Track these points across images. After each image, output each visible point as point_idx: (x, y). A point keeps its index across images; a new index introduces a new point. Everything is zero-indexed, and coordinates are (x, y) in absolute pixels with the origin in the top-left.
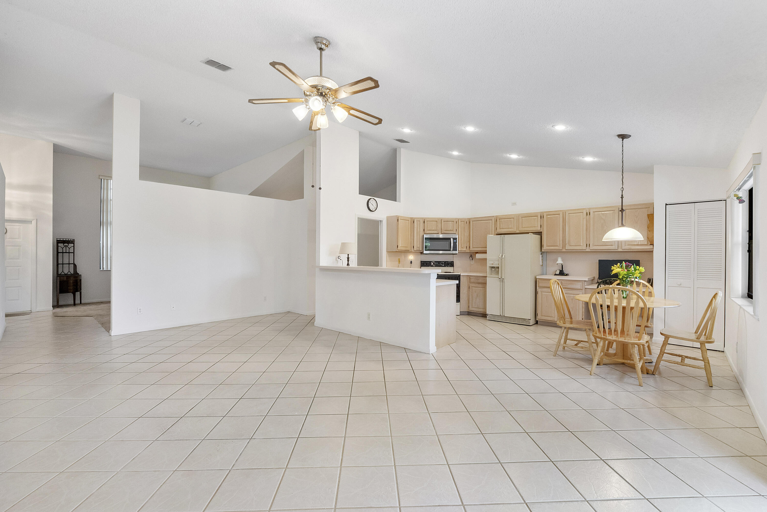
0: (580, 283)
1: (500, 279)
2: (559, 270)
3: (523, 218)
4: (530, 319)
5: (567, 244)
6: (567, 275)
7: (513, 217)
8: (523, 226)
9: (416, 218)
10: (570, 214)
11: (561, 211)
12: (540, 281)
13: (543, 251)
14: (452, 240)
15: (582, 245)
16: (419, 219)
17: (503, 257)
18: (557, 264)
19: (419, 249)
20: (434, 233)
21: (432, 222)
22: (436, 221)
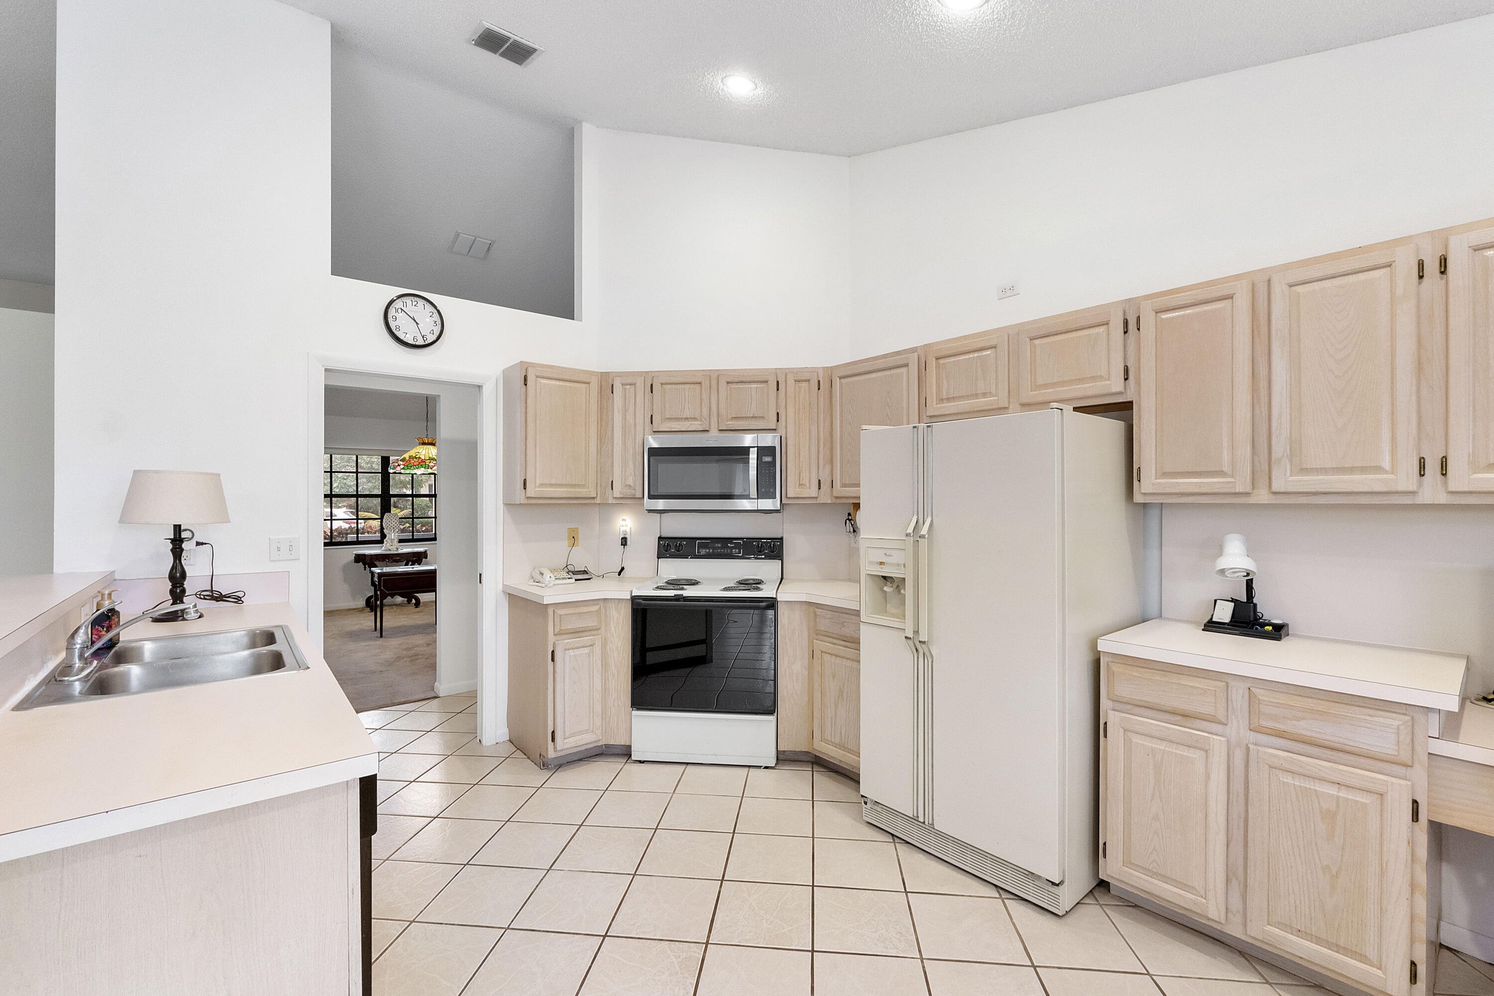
0: (1396, 721)
1: (910, 642)
2: (1233, 600)
3: (1037, 342)
4: (1057, 885)
5: (1279, 461)
6: (1278, 632)
7: (993, 343)
8: (1040, 381)
9: (620, 375)
10: (1299, 289)
11: (1237, 277)
12: (1115, 668)
13: (1138, 498)
14: (753, 455)
15: (1387, 465)
16: (630, 379)
17: (924, 531)
18: (1222, 572)
19: (635, 495)
20: (688, 428)
21: (683, 386)
22: (699, 381)
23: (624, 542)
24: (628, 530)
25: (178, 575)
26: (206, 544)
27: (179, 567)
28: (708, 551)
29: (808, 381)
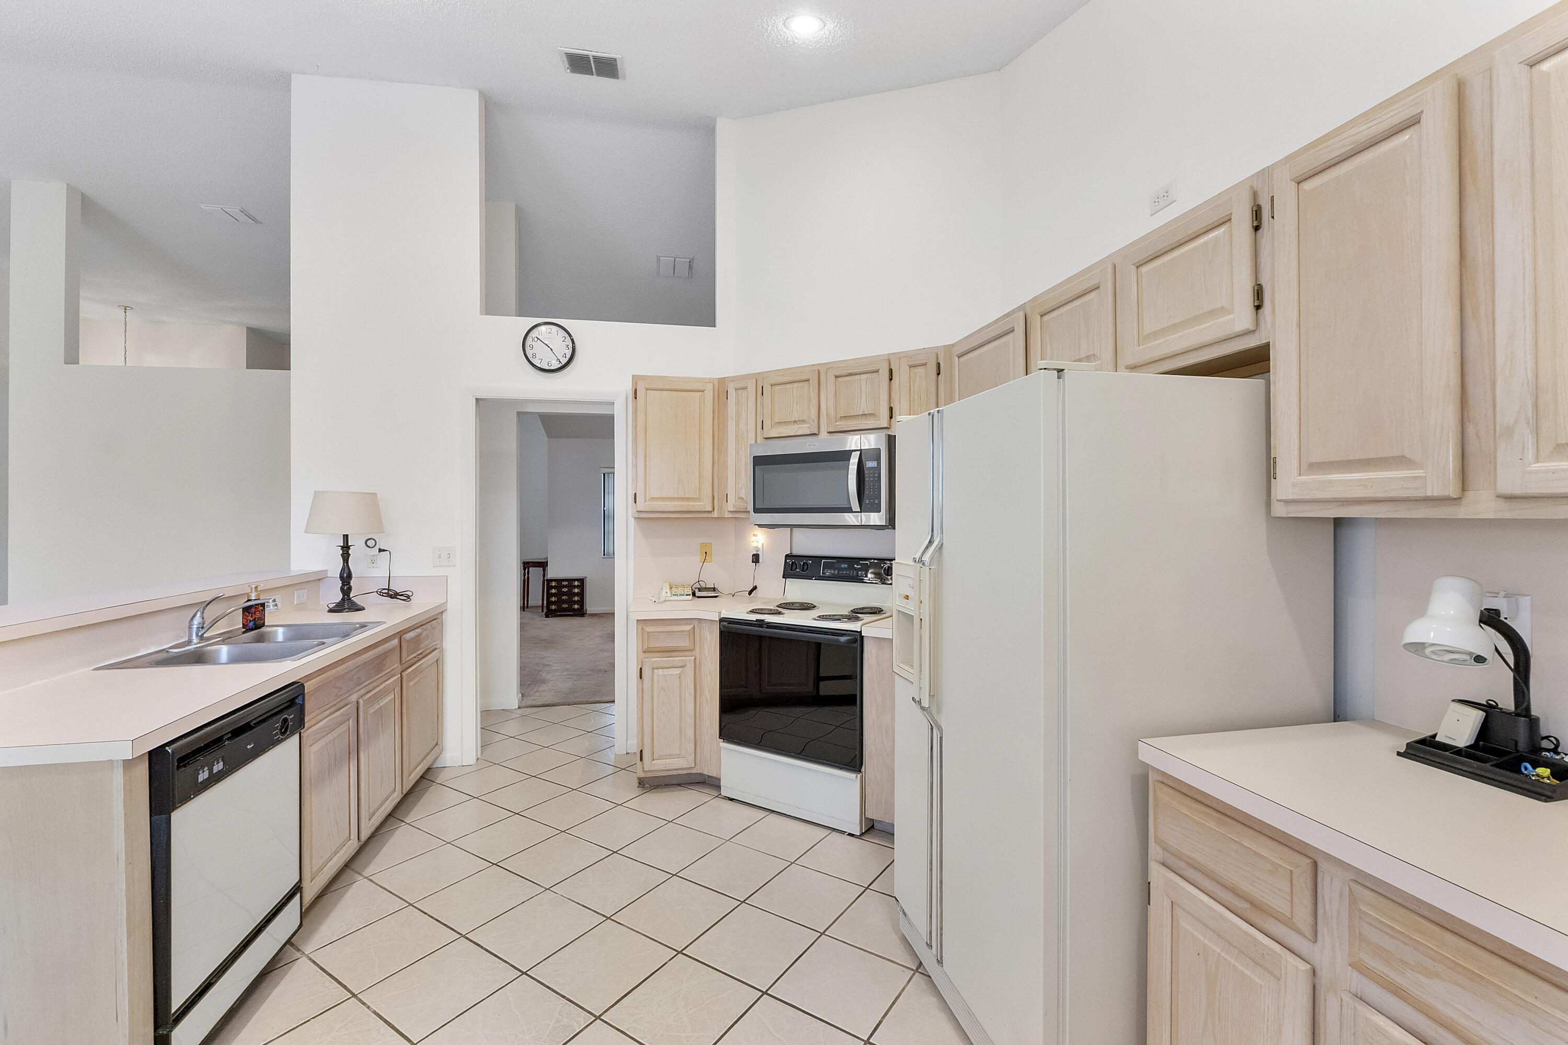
2: (1481, 706)
5: (1511, 432)
7: (1096, 281)
8: (1147, 328)
9: (734, 379)
10: (1549, 66)
12: (1161, 793)
13: (1277, 509)
14: (853, 461)
16: (741, 384)
18: (1417, 648)
19: (746, 508)
20: (796, 432)
21: (791, 385)
22: (806, 377)
23: (756, 559)
24: (760, 546)
25: (345, 575)
26: (386, 550)
27: (346, 570)
28: (833, 572)
29: (925, 364)
